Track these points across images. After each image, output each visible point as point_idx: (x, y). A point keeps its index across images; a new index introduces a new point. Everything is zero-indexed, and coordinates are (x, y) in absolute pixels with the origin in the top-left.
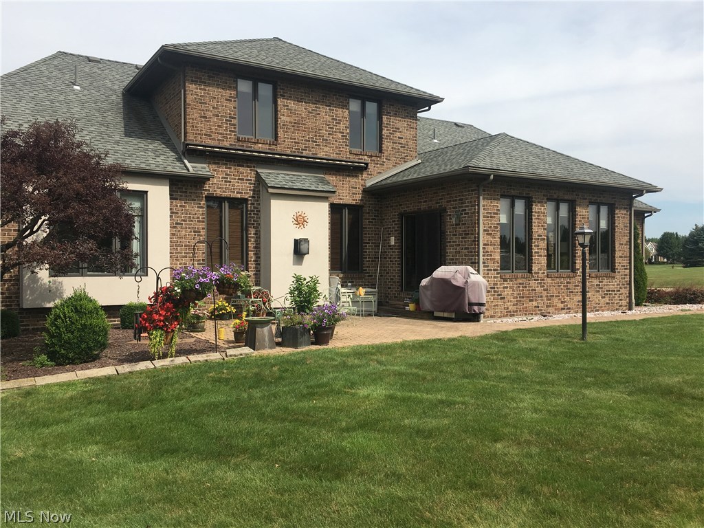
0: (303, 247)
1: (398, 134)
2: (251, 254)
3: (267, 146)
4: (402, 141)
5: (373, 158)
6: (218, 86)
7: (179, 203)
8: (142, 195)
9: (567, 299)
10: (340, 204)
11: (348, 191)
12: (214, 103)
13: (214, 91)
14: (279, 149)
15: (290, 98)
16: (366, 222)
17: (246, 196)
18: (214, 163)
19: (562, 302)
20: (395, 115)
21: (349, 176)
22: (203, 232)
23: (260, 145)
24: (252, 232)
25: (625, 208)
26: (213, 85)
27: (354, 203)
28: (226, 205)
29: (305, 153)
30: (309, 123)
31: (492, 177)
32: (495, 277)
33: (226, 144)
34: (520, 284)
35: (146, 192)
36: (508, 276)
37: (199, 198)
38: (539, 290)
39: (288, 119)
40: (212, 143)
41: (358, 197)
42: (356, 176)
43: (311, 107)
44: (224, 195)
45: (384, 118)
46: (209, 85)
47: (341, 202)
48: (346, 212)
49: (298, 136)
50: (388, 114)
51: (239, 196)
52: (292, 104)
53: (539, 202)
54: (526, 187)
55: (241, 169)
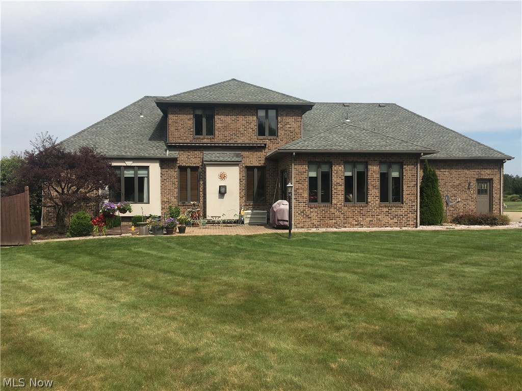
0: (223, 190)
1: (289, 126)
2: (201, 193)
3: (209, 140)
4: (291, 129)
5: (272, 141)
6: (184, 114)
7: (165, 170)
8: (147, 168)
9: (360, 219)
10: (251, 166)
11: (256, 159)
12: (182, 122)
13: (182, 117)
14: (216, 141)
15: (222, 114)
16: (267, 175)
17: (198, 165)
18: (182, 151)
19: (356, 221)
20: (286, 116)
21: (256, 151)
22: (177, 183)
23: (206, 140)
24: (201, 182)
25: (412, 164)
26: (181, 114)
27: (260, 165)
28: (189, 170)
29: (230, 142)
30: (232, 126)
31: (294, 154)
32: (304, 206)
33: (188, 141)
34: (322, 210)
35: (149, 166)
36: (313, 206)
37: (175, 167)
38: (337, 213)
39: (221, 125)
40: (181, 141)
41: (262, 162)
42: (261, 151)
43: (233, 118)
44: (187, 165)
45: (279, 118)
46: (180, 114)
47: (252, 165)
48: (256, 170)
49: (226, 133)
50: (282, 115)
51: (194, 165)
52: (222, 117)
53: (337, 164)
54: (327, 157)
55: (196, 152)
